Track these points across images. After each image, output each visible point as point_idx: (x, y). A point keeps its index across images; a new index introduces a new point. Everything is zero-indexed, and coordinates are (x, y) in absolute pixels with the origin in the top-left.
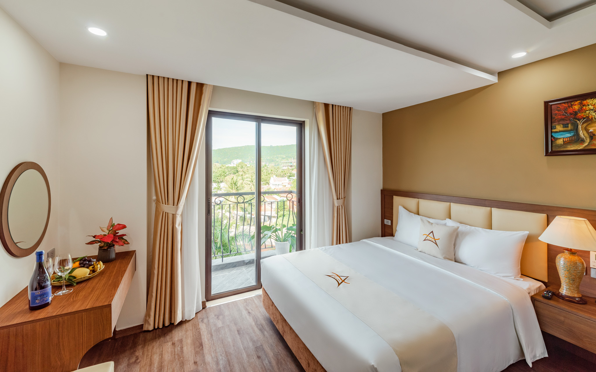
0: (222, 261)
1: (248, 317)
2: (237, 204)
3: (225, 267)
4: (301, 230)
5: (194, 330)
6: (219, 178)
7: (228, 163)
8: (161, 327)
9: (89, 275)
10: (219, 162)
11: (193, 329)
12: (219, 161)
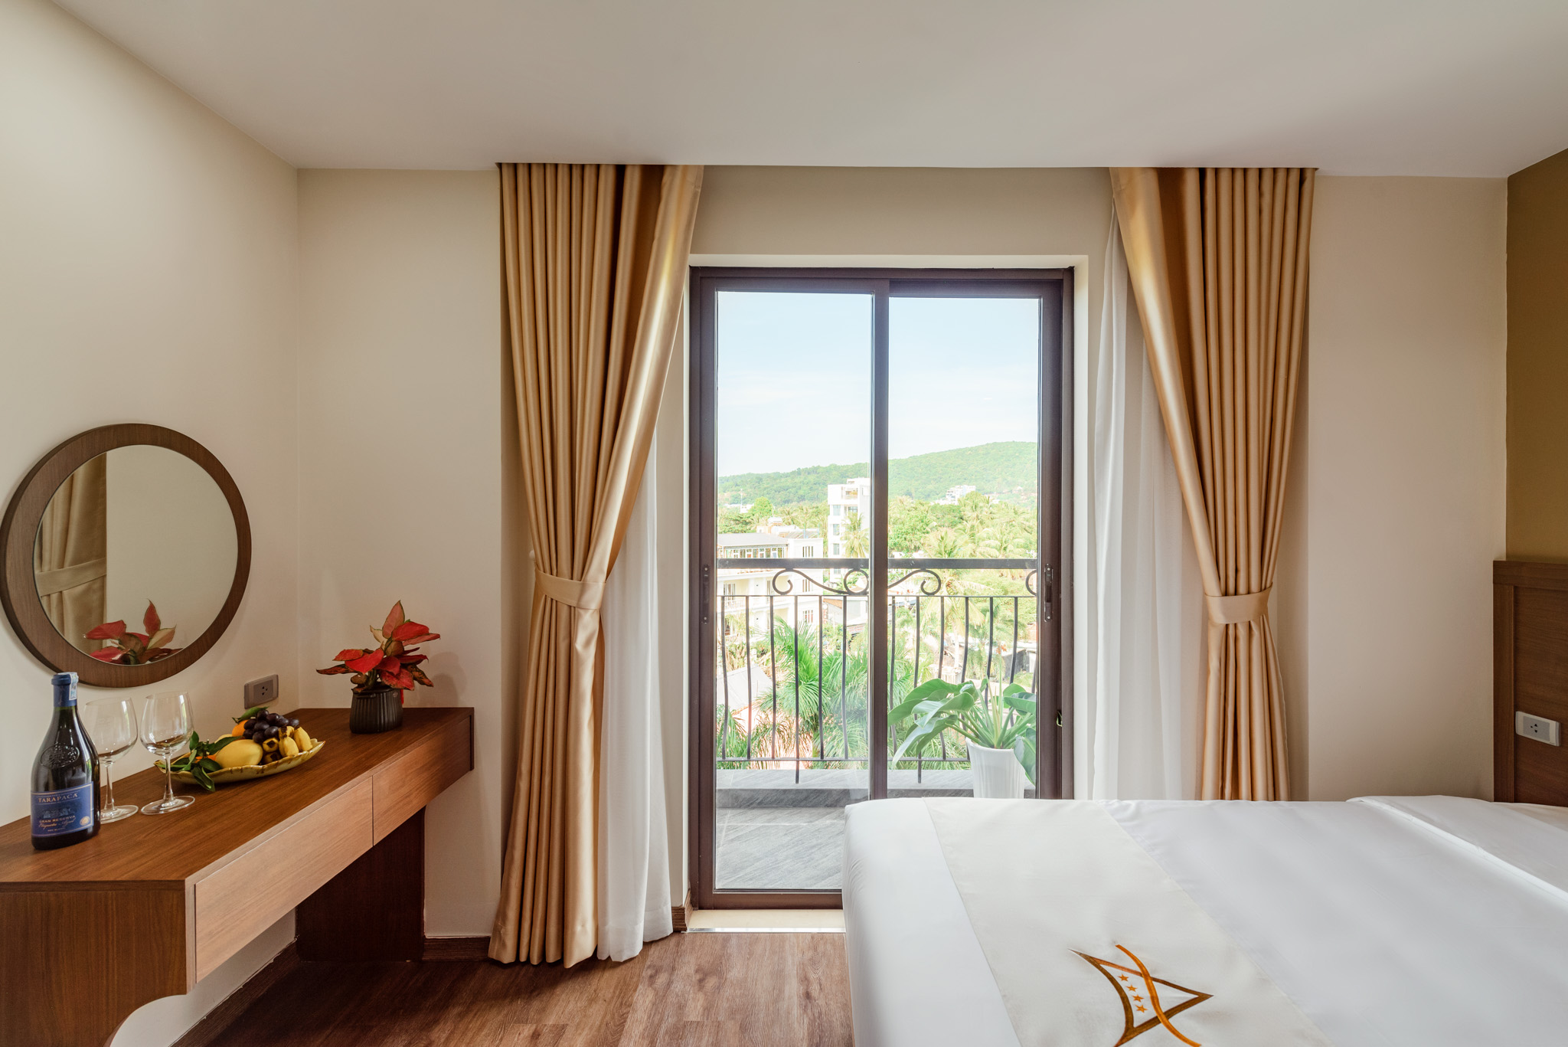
0: (797, 781)
1: (796, 1011)
2: (845, 597)
3: (802, 801)
4: (1057, 714)
5: (613, 1005)
6: (908, 537)
7: (937, 497)
8: (535, 961)
9: (259, 764)
10: (914, 495)
11: (613, 997)
12: (913, 491)
